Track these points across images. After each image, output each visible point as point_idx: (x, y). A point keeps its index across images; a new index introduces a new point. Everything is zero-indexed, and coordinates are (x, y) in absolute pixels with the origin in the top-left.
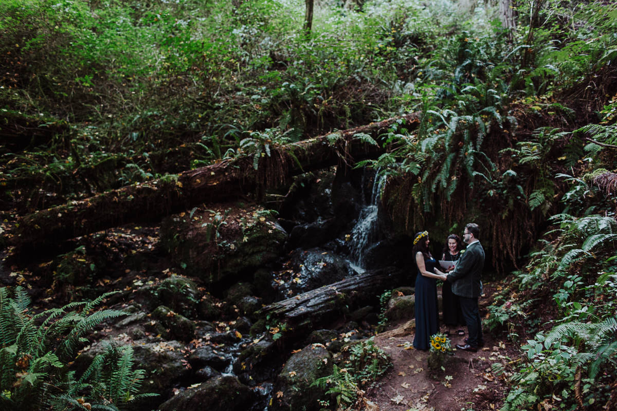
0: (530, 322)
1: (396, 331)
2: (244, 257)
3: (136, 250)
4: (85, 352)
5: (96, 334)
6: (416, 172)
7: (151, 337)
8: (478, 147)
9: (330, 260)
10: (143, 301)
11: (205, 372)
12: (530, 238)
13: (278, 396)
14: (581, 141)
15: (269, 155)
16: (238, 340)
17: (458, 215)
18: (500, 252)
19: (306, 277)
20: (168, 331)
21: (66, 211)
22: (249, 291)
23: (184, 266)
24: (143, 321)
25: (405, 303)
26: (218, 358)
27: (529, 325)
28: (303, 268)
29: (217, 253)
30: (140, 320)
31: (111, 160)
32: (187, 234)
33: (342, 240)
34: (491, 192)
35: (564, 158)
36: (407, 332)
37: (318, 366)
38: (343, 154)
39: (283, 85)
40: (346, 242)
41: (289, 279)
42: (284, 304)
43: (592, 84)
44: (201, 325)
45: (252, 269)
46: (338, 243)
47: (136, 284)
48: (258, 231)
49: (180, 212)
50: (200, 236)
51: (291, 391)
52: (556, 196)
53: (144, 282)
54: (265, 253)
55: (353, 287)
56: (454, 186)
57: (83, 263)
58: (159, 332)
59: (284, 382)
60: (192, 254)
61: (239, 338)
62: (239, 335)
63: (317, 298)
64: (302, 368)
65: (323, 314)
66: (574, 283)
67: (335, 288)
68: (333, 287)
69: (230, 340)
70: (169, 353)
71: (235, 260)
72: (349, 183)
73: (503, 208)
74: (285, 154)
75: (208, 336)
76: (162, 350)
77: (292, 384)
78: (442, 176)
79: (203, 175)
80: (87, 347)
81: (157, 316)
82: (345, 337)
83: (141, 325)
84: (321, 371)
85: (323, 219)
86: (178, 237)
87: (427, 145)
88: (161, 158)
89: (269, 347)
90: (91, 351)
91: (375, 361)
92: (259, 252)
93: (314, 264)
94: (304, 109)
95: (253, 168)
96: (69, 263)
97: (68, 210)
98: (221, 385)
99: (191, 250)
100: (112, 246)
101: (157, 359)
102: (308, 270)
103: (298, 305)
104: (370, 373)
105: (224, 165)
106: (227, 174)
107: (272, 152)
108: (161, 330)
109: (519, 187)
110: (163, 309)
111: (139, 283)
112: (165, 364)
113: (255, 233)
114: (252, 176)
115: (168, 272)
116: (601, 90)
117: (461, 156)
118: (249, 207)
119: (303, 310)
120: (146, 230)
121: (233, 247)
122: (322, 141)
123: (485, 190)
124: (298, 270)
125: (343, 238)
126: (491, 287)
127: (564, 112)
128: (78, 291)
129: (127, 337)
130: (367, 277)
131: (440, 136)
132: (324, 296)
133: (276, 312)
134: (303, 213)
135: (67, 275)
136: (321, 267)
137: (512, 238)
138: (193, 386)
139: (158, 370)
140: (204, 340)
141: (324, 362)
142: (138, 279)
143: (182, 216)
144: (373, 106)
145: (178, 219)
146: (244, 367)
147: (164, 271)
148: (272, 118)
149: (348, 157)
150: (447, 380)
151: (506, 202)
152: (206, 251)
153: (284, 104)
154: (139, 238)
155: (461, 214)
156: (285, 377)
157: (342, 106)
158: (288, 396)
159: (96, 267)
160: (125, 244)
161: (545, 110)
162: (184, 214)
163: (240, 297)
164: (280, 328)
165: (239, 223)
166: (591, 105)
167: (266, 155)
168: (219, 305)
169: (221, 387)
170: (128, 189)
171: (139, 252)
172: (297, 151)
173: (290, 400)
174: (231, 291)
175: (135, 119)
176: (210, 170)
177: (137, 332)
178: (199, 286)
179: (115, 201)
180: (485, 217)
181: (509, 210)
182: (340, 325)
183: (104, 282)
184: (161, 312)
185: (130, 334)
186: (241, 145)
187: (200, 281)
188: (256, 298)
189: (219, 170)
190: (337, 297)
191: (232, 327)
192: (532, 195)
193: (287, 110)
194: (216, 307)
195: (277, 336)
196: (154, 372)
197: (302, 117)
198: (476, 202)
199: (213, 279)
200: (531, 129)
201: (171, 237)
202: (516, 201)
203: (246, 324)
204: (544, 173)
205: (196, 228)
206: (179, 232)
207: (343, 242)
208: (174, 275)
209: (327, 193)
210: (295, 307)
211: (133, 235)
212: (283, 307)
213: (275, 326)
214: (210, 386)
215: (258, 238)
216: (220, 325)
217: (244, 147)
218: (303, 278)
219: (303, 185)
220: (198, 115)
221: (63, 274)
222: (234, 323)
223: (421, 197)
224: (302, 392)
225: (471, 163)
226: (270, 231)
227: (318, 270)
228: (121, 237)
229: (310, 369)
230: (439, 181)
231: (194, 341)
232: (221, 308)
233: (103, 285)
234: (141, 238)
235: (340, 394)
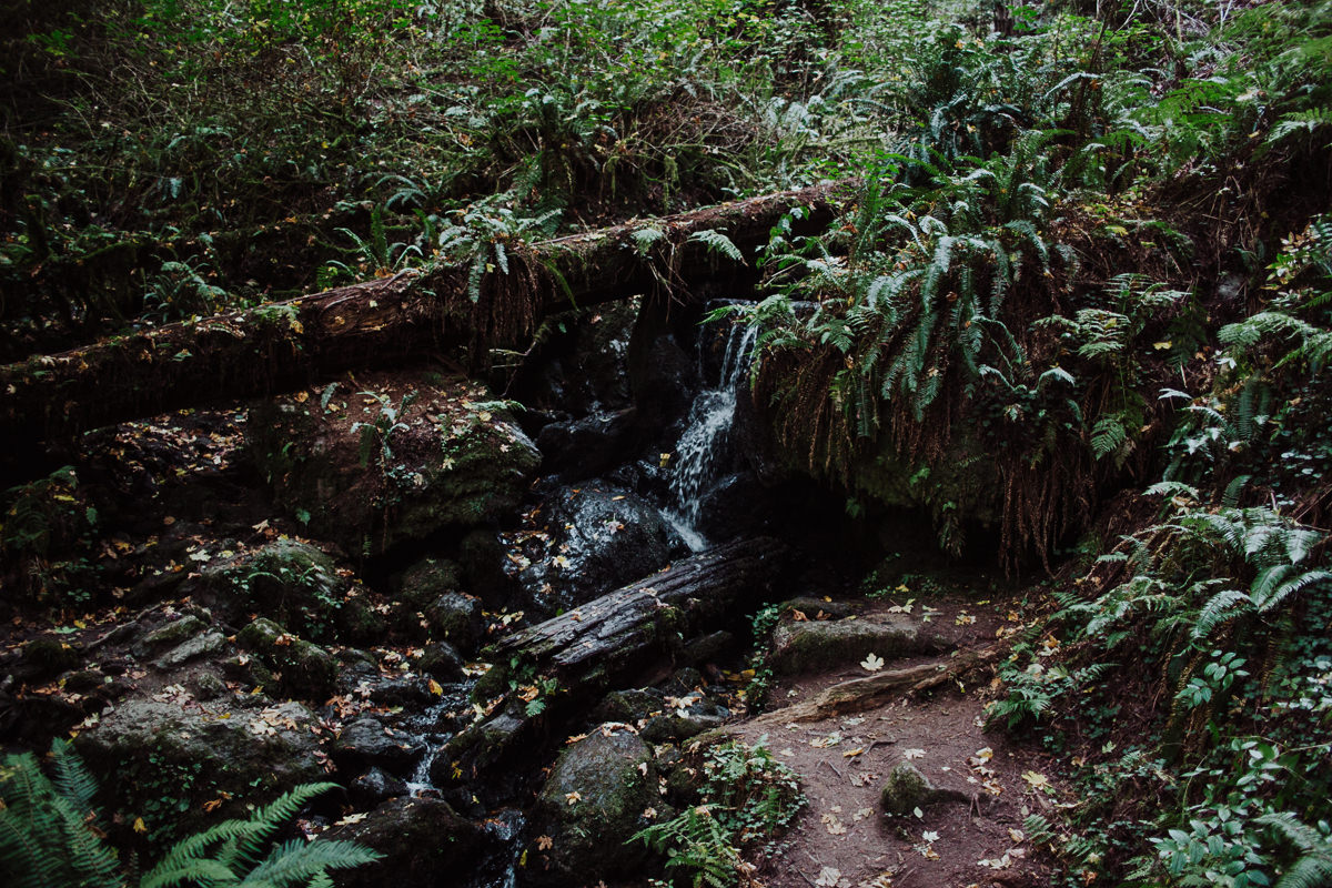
0: (1092, 711)
1: (800, 709)
2: (441, 504)
3: (184, 468)
4: (89, 730)
5: (112, 686)
6: (843, 345)
7: (240, 695)
8: (994, 310)
9: (632, 516)
10: (214, 601)
11: (371, 784)
12: (1084, 513)
13: (541, 848)
14: (1202, 309)
15: (506, 271)
16: (435, 700)
17: (932, 450)
18: (1015, 534)
19: (580, 554)
20: (277, 677)
21: (27, 380)
22: (453, 581)
23: (305, 517)
24: (220, 653)
25: (814, 640)
26: (397, 747)
27: (1090, 720)
28: (574, 532)
29: (382, 493)
30: (214, 651)
31: (124, 248)
32: (312, 445)
33: (652, 463)
34: (1013, 412)
35: (1167, 346)
36: (823, 713)
37: (629, 780)
38: (664, 272)
39: (527, 95)
40: (659, 470)
41: (541, 555)
42: (548, 631)
43: (1231, 184)
44: (349, 659)
45: (460, 529)
46: (642, 471)
47: (194, 557)
48: (477, 446)
49: (294, 390)
50: (345, 449)
51: (569, 836)
52: (1146, 428)
53: (213, 552)
54: (490, 495)
55: (689, 589)
56: (932, 390)
57: (69, 505)
58: (258, 681)
59: (553, 814)
60: (323, 489)
61: (435, 695)
62: (437, 688)
63: (618, 618)
64: (592, 783)
65: (632, 653)
66: (1228, 672)
67: (652, 592)
68: (646, 589)
69: (417, 700)
70: (287, 736)
71: (421, 509)
72: (670, 337)
73: (1033, 445)
74: (539, 268)
75: (364, 687)
76: (272, 731)
77: (572, 820)
78: (907, 363)
79: (351, 306)
80: (90, 716)
81: (253, 642)
82: (678, 707)
83: (215, 664)
84: (635, 792)
85: (607, 409)
86: (291, 449)
87: (880, 294)
88: (240, 247)
89: (518, 732)
90: (102, 729)
91: (771, 792)
92: (476, 493)
93: (596, 525)
94: (570, 153)
95: (466, 295)
96: (35, 506)
97: (32, 378)
98: (415, 821)
99: (320, 482)
100: (128, 456)
101: (263, 753)
102: (584, 537)
103: (579, 635)
104: (759, 819)
105: (400, 286)
106: (404, 306)
107: (510, 261)
108: (260, 676)
109: (1073, 404)
110: (265, 627)
111: (202, 556)
112: (280, 763)
113: (470, 451)
114: (463, 314)
115: (265, 529)
116: (1253, 202)
117: (952, 324)
118: (452, 385)
119: (590, 646)
120: (205, 417)
121: (419, 479)
122: (619, 241)
123: (994, 401)
124: (560, 536)
125: (653, 458)
126: (993, 612)
127: (1171, 241)
128: (57, 573)
129: (184, 697)
130: (717, 563)
131: (908, 275)
132: (633, 611)
133: (532, 650)
134: (559, 391)
135: (33, 537)
136: (613, 532)
137: (1044, 508)
138: (348, 820)
139: (264, 779)
140: (358, 696)
141: (641, 771)
142: (197, 544)
143: (302, 400)
144: (725, 159)
145: (293, 408)
146: (459, 772)
147: (256, 527)
148: (497, 170)
149: (674, 280)
150: (927, 842)
151: (1041, 432)
152: (357, 486)
153: (523, 136)
154: (190, 438)
155: (937, 447)
156: (556, 805)
157: (661, 157)
158: (563, 847)
159: (100, 514)
160: (160, 453)
161: (1134, 237)
162: (306, 395)
163: (433, 595)
164: (541, 688)
165: (433, 425)
166: (1229, 231)
167: (498, 269)
168: (385, 610)
169: (416, 826)
170: (176, 333)
171: (192, 472)
172: (563, 260)
173: (568, 857)
174: (411, 579)
175: (174, 143)
176: (365, 295)
177: (209, 682)
178: (338, 565)
179: (146, 361)
180: (992, 459)
181: (1046, 451)
182: (662, 675)
183: (115, 549)
184: (261, 634)
185: (191, 685)
186: (441, 243)
187: (342, 553)
188: (470, 597)
189: (385, 298)
190: (659, 614)
191: (415, 665)
192: (1100, 425)
193: (532, 151)
194: (378, 614)
195: (534, 708)
196: (255, 784)
197: (565, 171)
198: (972, 425)
199: (371, 549)
200: (1102, 275)
201: (277, 450)
202: (1062, 432)
203: (449, 660)
204: (1125, 377)
205: (333, 431)
206: (294, 438)
207: (654, 470)
208: (283, 539)
209: (614, 350)
210: (573, 641)
211: (176, 429)
212: (547, 639)
213: (529, 682)
214: (389, 823)
215: (477, 463)
216: (387, 658)
217: (447, 246)
218: (574, 556)
219: (563, 329)
220: (320, 143)
221: (22, 532)
222: (419, 653)
223: (851, 400)
224: (595, 840)
225: (977, 346)
226: (504, 448)
227: (606, 539)
228: (148, 434)
229: (609, 786)
230: (900, 375)
231: (336, 699)
232: (389, 617)
233: (115, 556)
234: (194, 438)
235: (702, 869)
